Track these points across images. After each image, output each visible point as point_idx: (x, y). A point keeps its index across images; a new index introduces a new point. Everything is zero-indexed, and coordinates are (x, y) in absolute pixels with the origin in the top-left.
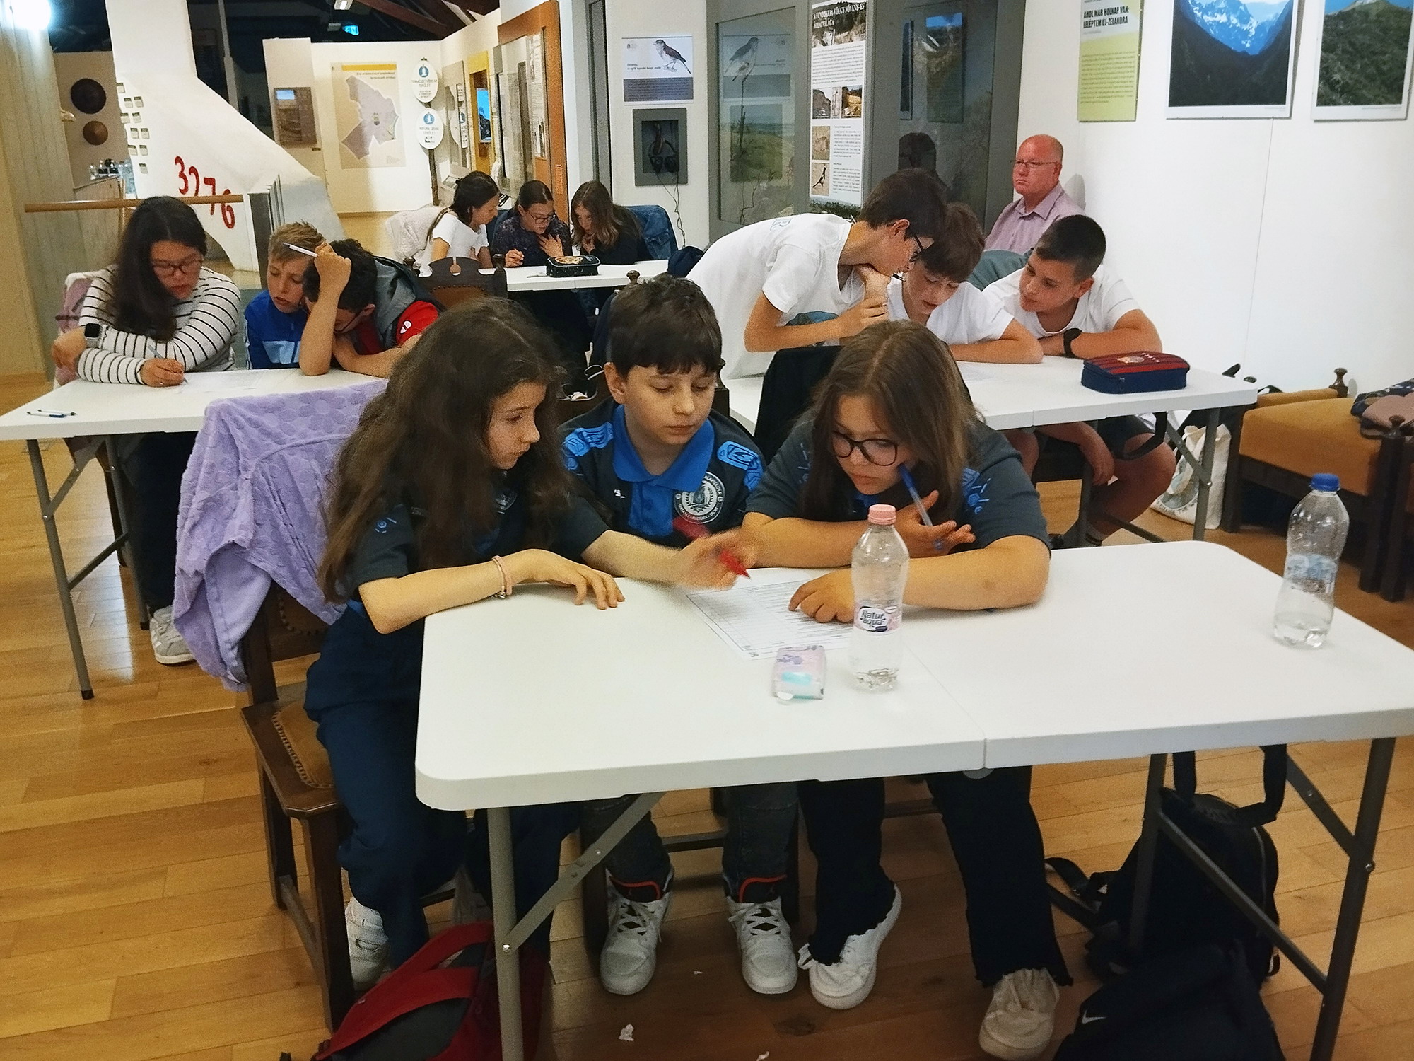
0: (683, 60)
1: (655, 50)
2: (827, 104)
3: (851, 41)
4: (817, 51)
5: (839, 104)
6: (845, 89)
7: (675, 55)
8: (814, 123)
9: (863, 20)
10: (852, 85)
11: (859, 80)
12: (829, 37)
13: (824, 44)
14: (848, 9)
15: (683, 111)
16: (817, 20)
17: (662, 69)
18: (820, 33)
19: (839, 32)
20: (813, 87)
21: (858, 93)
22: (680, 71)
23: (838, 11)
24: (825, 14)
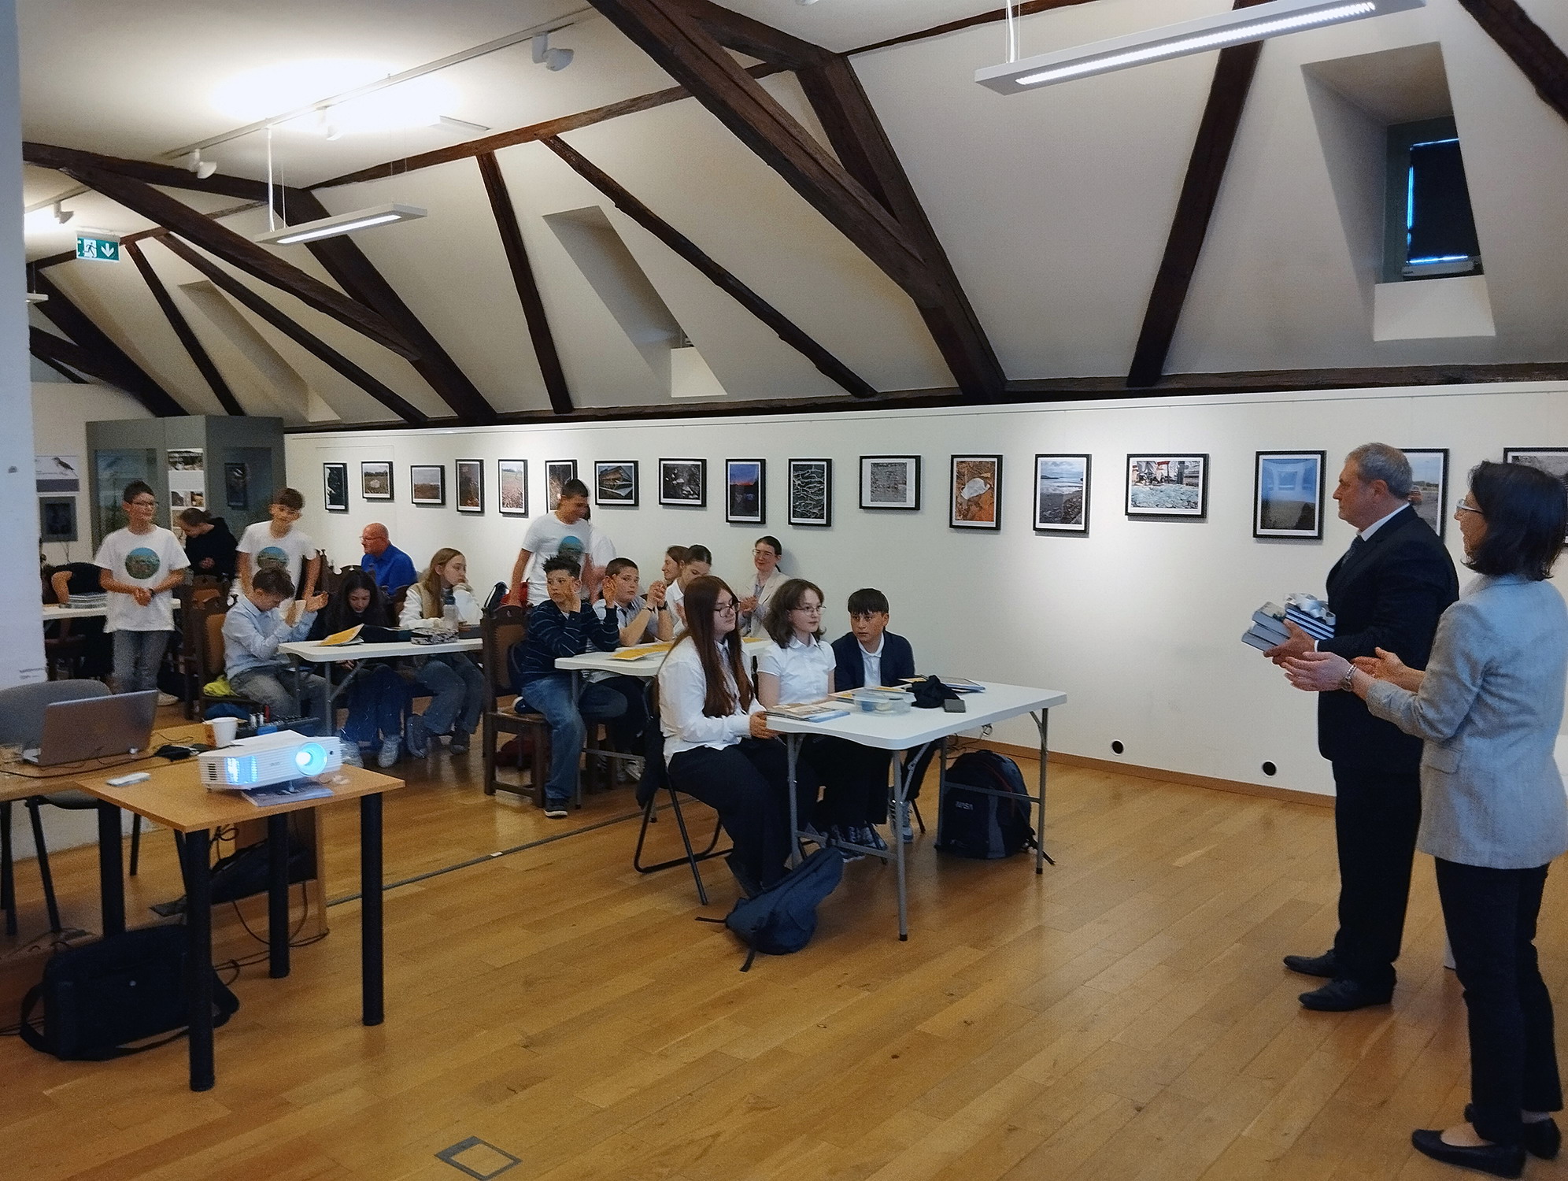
0: (72, 469)
1: (54, 464)
2: (181, 499)
3: (194, 469)
4: (172, 472)
5: (189, 499)
6: (192, 492)
7: (66, 466)
8: (173, 508)
9: (201, 461)
10: (196, 491)
11: (202, 489)
12: (180, 466)
13: (177, 469)
14: (191, 455)
15: (73, 498)
16: (172, 457)
17: (58, 474)
18: (174, 464)
19: (186, 464)
20: (171, 490)
21: (201, 495)
22: (70, 475)
23: (185, 455)
24: (177, 455)
